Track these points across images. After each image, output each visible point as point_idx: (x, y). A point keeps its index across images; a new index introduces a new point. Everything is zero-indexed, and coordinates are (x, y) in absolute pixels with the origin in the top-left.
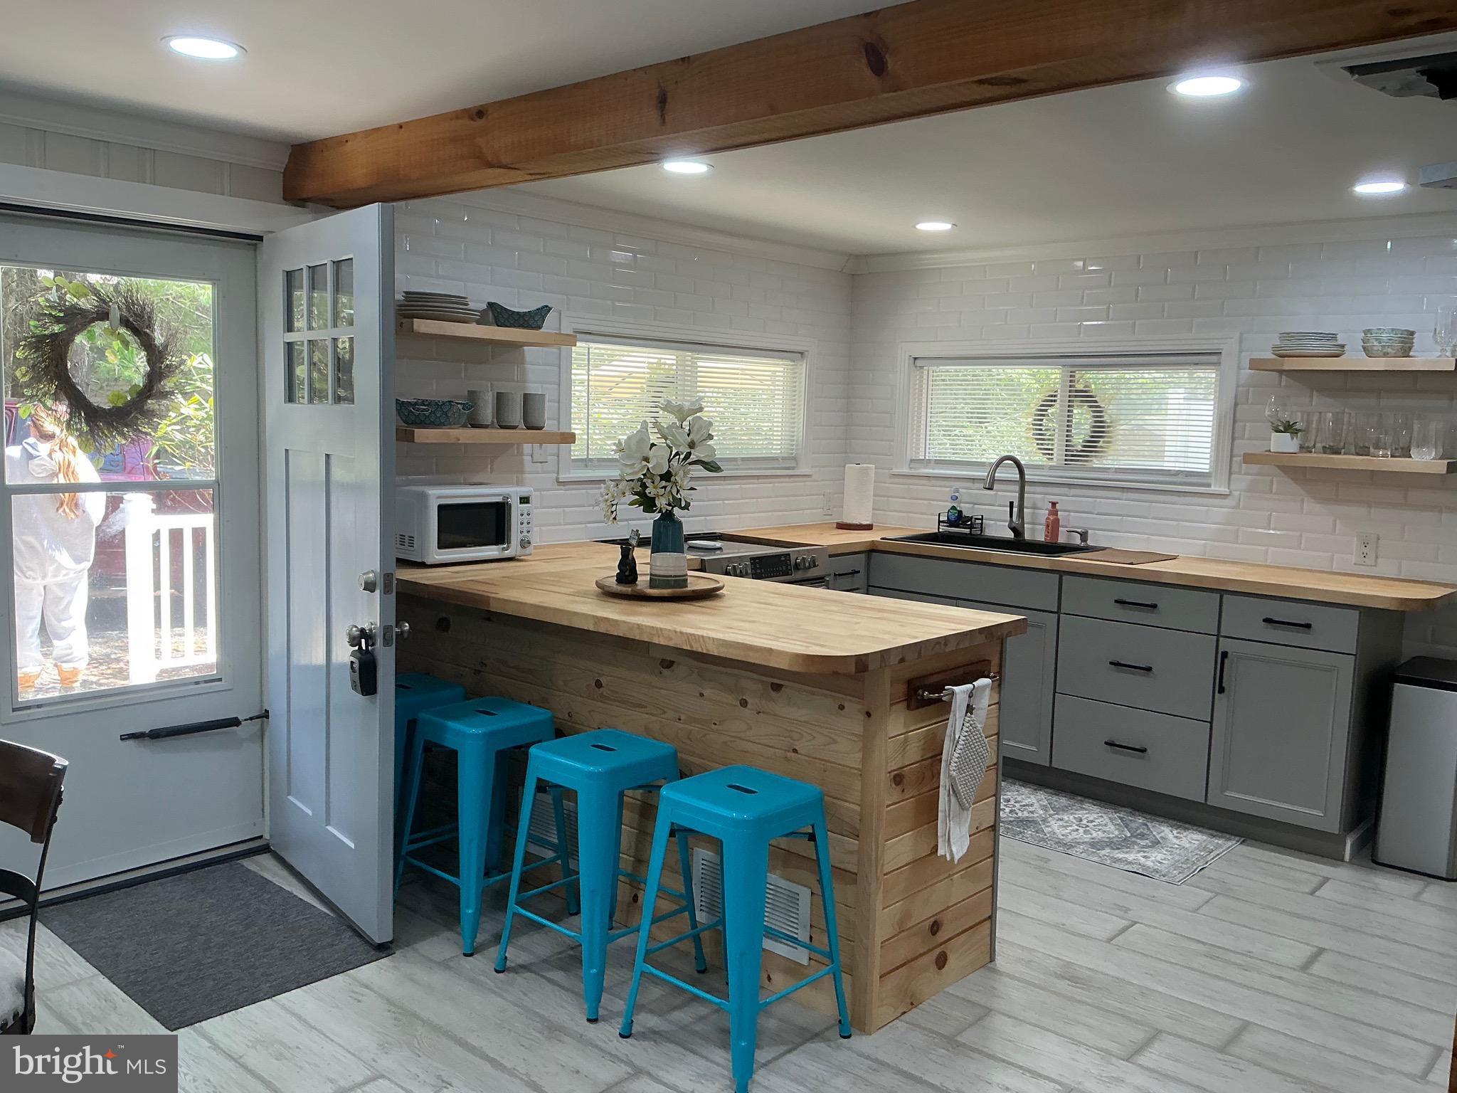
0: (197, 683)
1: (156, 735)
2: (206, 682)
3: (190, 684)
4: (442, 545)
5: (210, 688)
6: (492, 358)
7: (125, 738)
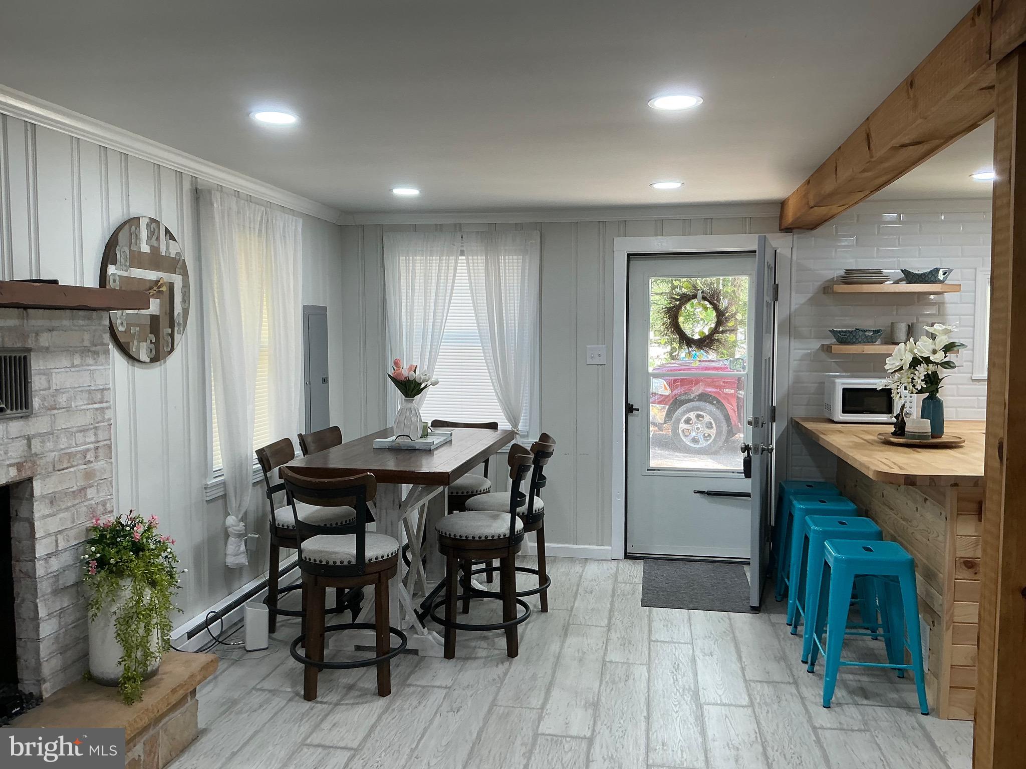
0: (733, 472)
1: (710, 494)
2: (738, 473)
3: (730, 472)
4: (844, 412)
5: (739, 476)
6: (918, 302)
7: (695, 492)
